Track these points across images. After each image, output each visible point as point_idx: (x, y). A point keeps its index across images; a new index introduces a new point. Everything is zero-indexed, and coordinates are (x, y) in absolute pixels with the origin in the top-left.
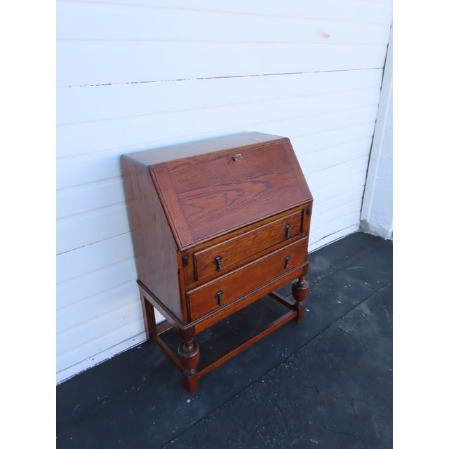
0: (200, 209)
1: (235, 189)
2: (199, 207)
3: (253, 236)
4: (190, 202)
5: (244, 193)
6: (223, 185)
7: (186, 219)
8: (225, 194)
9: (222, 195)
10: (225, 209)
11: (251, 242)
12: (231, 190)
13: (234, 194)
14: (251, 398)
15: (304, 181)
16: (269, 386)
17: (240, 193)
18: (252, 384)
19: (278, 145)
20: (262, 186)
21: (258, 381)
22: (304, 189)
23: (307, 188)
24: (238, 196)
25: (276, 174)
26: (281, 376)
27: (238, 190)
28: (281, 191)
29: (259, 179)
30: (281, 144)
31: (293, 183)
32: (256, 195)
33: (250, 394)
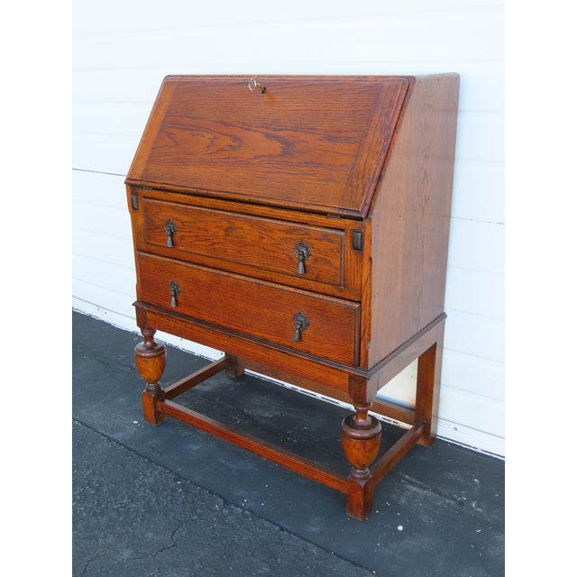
0: (174, 144)
1: (231, 136)
2: (174, 141)
3: (226, 224)
4: (171, 131)
5: (239, 146)
6: (222, 123)
7: (154, 148)
8: (215, 137)
9: (210, 136)
10: (200, 157)
13: (226, 142)
14: (144, 474)
15: (370, 170)
16: (170, 491)
17: (236, 144)
18: (171, 471)
19: (371, 86)
20: (276, 147)
21: (179, 477)
22: (357, 186)
23: (365, 186)
24: (230, 146)
25: (318, 136)
26: (193, 502)
27: (235, 138)
28: (303, 169)
29: (281, 133)
30: (377, 85)
31: (341, 166)
32: (255, 158)
33: (151, 473)
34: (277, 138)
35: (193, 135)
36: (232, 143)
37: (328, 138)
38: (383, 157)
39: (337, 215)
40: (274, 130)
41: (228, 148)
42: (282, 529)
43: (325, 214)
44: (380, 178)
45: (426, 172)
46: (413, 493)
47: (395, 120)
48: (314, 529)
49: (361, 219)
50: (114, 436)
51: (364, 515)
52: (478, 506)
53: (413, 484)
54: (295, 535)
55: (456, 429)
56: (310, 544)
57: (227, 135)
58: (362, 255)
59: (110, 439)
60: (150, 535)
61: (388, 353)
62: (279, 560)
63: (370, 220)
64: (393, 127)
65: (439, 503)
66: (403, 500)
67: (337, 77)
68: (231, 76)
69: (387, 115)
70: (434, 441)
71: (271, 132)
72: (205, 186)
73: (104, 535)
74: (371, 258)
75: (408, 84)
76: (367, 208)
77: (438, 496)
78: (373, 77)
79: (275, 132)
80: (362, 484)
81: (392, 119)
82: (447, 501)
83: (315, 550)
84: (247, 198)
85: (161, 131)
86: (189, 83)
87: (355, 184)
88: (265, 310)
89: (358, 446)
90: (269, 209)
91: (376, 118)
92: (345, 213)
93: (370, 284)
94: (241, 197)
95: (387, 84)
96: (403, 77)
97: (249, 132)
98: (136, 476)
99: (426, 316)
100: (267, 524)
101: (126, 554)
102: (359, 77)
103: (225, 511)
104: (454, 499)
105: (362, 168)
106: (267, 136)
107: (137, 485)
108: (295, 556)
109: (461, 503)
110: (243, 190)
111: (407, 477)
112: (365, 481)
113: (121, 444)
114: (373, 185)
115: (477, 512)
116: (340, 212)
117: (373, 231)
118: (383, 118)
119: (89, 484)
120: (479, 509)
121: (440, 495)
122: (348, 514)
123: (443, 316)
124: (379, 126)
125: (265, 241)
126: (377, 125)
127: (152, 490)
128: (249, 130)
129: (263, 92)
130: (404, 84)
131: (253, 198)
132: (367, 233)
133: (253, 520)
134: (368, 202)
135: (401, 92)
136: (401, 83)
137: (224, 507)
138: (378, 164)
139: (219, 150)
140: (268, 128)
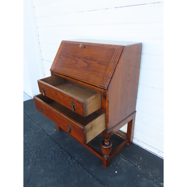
4: (61, 57)
6: (73, 56)
9: (70, 59)
10: (67, 65)
14: (53, 146)
15: (109, 75)
16: (58, 152)
17: (76, 63)
18: (60, 146)
19: (112, 48)
20: (86, 64)
21: (61, 148)
22: (105, 80)
23: (107, 80)
24: (74, 63)
25: (97, 63)
26: (63, 157)
27: (76, 61)
28: (92, 72)
30: (114, 48)
31: (102, 73)
32: (80, 67)
33: (55, 146)
34: (86, 62)
35: (66, 59)
36: (75, 62)
37: (99, 64)
38: (113, 71)
39: (99, 87)
40: (86, 59)
42: (84, 169)
43: (96, 87)
44: (112, 77)
45: (129, 73)
46: (123, 161)
47: (118, 60)
48: (93, 169)
49: (105, 90)
50: (49, 134)
51: (107, 167)
52: (140, 167)
53: (123, 157)
54: (87, 171)
55: (138, 141)
56: (90, 174)
57: (74, 59)
58: (106, 99)
59: (47, 134)
60: (50, 166)
61: (115, 125)
62: (81, 179)
63: (108, 90)
64: (117, 62)
65: (129, 165)
66: (119, 163)
67: (104, 44)
68: (77, 42)
69: (116, 58)
70: (132, 143)
71: (85, 60)
72: (68, 74)
73: (39, 164)
74: (108, 101)
75: (123, 48)
76: (107, 87)
77: (129, 162)
78: (114, 45)
79: (86, 60)
80: (106, 159)
81: (117, 60)
82: (131, 164)
83: (91, 177)
84: (77, 79)
85: (59, 57)
86: (67, 43)
87: (104, 79)
89: (104, 150)
90: (83, 83)
91: (112, 59)
92: (101, 87)
93: (108, 108)
94: (76, 78)
95: (116, 48)
96: (122, 46)
97: (79, 59)
98: (51, 147)
99: (129, 113)
100: (80, 166)
101: (42, 171)
102: (109, 45)
103: (71, 161)
104: (133, 164)
105: (107, 74)
106: (84, 61)
107: (51, 150)
108: (85, 178)
109: (135, 166)
110: (76, 77)
111: (122, 155)
112: (107, 159)
113: (50, 137)
114: (110, 80)
115: (139, 169)
116: (100, 87)
117: (109, 93)
118: (114, 59)
119: (39, 148)
120: (140, 169)
121: (130, 162)
122: (103, 166)
123: (135, 112)
124: (113, 62)
127: (54, 151)
129: (84, 48)
130: (121, 48)
131: (78, 79)
132: (107, 94)
133: (77, 165)
134: (108, 85)
135: (120, 51)
136: (120, 48)
137: (71, 160)
138: (112, 73)
139: (72, 64)
140: (84, 59)
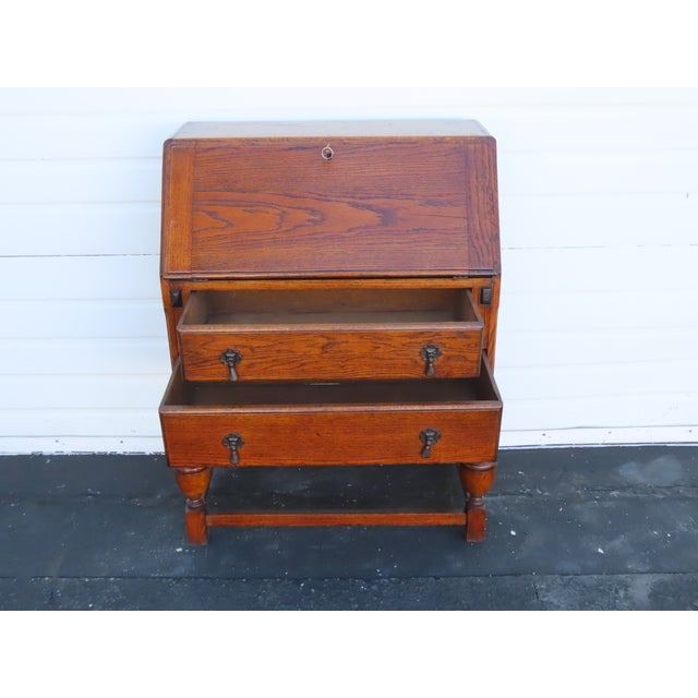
0: (224, 224)
1: (306, 209)
2: (224, 221)
3: (325, 341)
4: (211, 209)
5: (323, 220)
6: (287, 195)
7: (193, 233)
8: (284, 212)
9: (277, 211)
10: (271, 236)
11: (317, 351)
12: (300, 208)
13: (302, 216)
15: (487, 231)
17: (317, 218)
19: (455, 148)
20: (372, 216)
22: (481, 247)
23: (487, 246)
24: (309, 220)
25: (417, 202)
27: (314, 212)
28: (414, 236)
29: (371, 202)
30: (460, 147)
31: (455, 229)
32: (350, 231)
34: (369, 207)
35: (251, 212)
36: (312, 217)
37: (429, 203)
40: (361, 199)
41: (307, 223)
43: (450, 277)
49: (490, 277)
52: (542, 491)
58: (491, 307)
63: (500, 275)
69: (484, 176)
71: (358, 201)
75: (492, 145)
77: (509, 496)
79: (363, 201)
81: (490, 180)
82: (520, 497)
85: (194, 210)
87: (476, 245)
88: (381, 436)
89: (487, 477)
91: (473, 180)
92: (476, 273)
104: (523, 494)
105: (477, 229)
106: (356, 206)
116: (471, 273)
118: (480, 180)
120: (546, 494)
121: (511, 495)
122: (469, 541)
125: (380, 350)
126: (477, 188)
128: (329, 201)
130: (488, 145)
132: (496, 288)
135: (488, 153)
137: (371, 585)
139: (296, 227)
140: (353, 197)
